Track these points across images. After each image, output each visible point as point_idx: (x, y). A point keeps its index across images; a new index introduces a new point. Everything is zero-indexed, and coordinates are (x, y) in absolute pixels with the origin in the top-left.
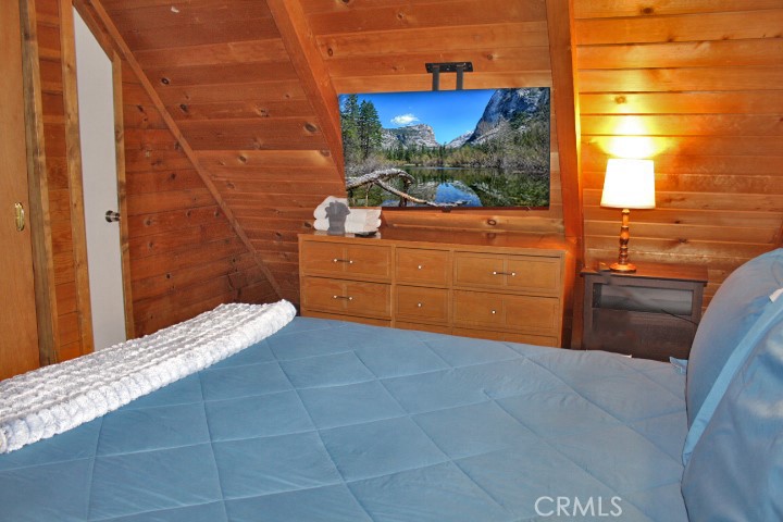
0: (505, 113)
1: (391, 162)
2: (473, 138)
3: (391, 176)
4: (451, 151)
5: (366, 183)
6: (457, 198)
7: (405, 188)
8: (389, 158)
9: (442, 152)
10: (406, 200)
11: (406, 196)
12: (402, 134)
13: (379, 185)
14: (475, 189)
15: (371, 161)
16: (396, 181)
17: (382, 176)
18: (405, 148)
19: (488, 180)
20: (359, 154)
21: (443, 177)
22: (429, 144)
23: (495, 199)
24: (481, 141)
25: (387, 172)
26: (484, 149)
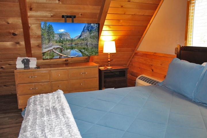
0: (88, 30)
1: (57, 44)
2: (80, 36)
3: (57, 48)
4: (75, 40)
5: (49, 51)
6: (76, 54)
7: (61, 52)
8: (56, 43)
9: (72, 40)
10: (61, 56)
11: (61, 54)
12: (61, 35)
13: (53, 51)
14: (81, 51)
15: (51, 44)
16: (58, 50)
17: (54, 48)
18: (61, 39)
19: (84, 49)
20: (47, 41)
21: (72, 48)
22: (68, 38)
23: (86, 54)
24: (82, 38)
25: (56, 47)
26: (83, 40)
